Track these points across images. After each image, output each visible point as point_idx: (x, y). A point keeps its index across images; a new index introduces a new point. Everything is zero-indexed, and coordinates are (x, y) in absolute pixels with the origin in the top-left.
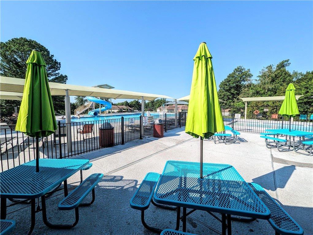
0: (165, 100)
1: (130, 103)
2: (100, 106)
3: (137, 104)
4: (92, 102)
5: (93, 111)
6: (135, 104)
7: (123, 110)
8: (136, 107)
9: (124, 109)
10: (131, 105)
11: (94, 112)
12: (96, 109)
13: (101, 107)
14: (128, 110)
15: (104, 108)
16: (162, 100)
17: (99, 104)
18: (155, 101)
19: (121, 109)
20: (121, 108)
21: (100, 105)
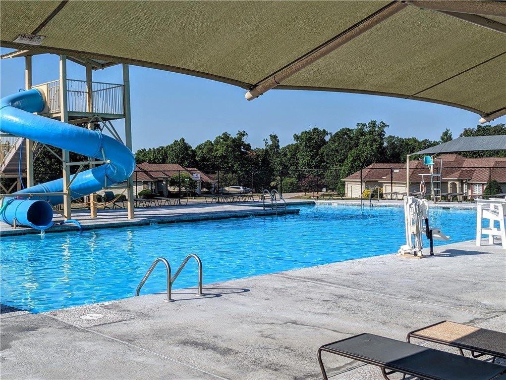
0: (381, 135)
1: (199, 153)
2: (66, 165)
3: (235, 157)
4: (20, 140)
5: (24, 197)
6: (222, 157)
7: (171, 189)
8: (231, 169)
9: (173, 183)
10: (204, 159)
11: (29, 203)
12: (40, 186)
13: (73, 170)
14: (193, 184)
15: (87, 177)
16: (363, 134)
17: (60, 152)
18: (327, 138)
19: (158, 182)
20: (161, 176)
21: (65, 157)
